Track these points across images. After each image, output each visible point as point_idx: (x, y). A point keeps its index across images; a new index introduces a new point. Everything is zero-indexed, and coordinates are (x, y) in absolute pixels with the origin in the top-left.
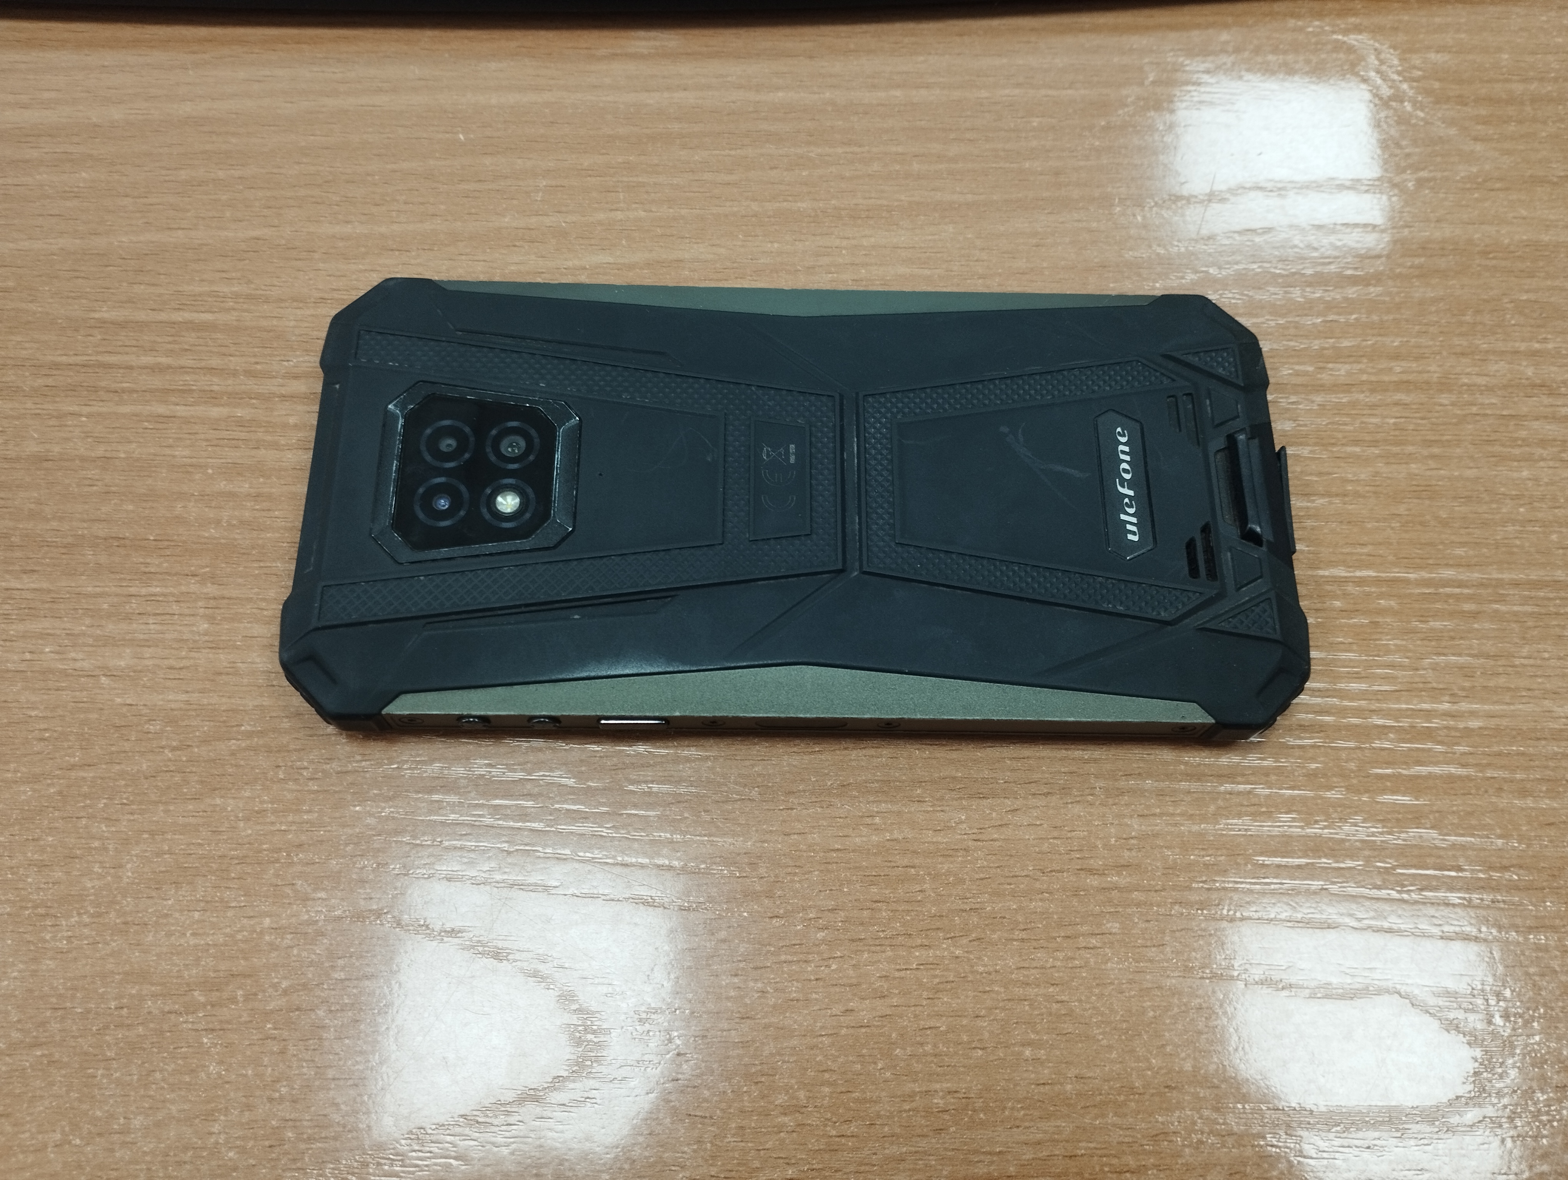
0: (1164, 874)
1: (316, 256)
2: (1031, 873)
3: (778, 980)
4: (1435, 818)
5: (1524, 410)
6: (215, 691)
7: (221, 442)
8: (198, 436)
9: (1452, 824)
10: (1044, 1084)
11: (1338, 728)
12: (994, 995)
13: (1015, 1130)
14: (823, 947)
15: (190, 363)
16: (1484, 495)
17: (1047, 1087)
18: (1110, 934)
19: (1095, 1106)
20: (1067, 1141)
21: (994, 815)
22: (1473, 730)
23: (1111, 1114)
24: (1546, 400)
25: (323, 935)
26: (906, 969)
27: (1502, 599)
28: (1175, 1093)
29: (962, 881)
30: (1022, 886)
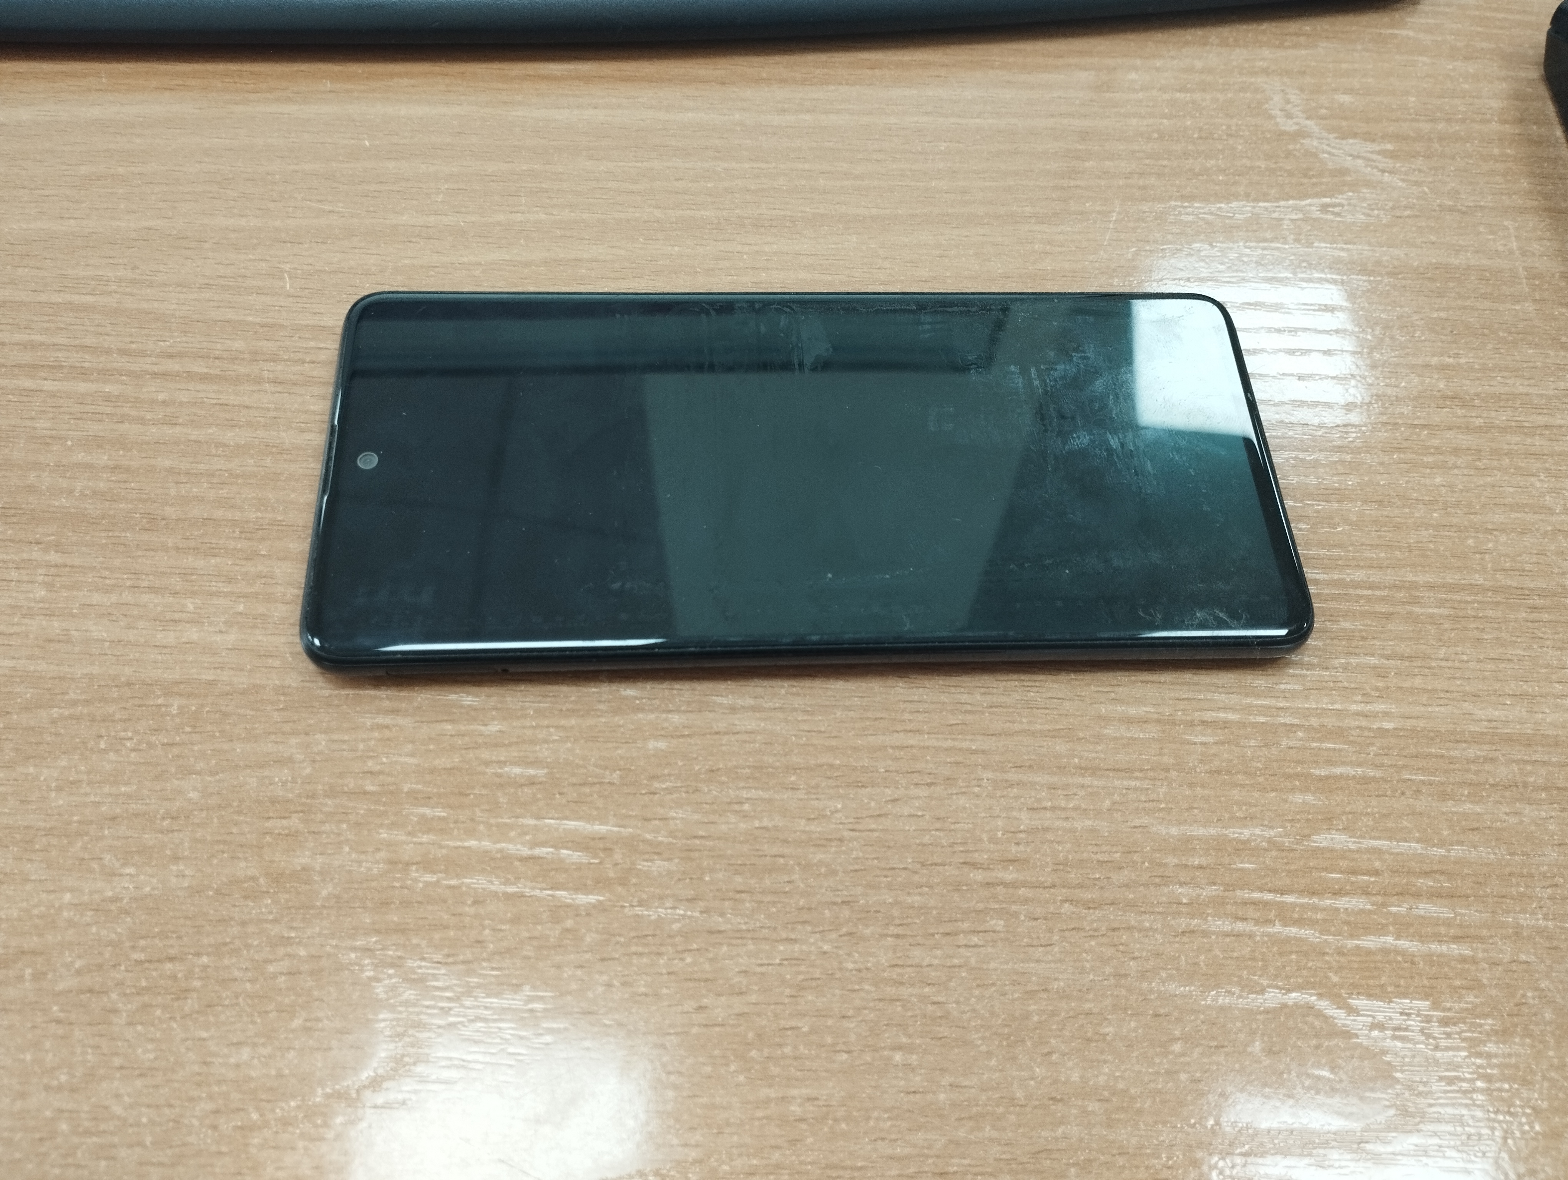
0: (1055, 871)
1: (206, 246)
2: (910, 866)
3: (626, 973)
4: (1348, 819)
5: (1437, 419)
6: (43, 658)
7: (85, 416)
8: (62, 410)
9: (1367, 826)
10: (914, 1092)
11: (1243, 725)
12: (863, 994)
13: (880, 1142)
14: (678, 939)
15: (65, 341)
16: (1396, 500)
17: (918, 1096)
18: (994, 932)
19: (970, 1118)
20: (938, 1157)
21: (873, 804)
22: (1387, 730)
23: (988, 1128)
24: (1460, 412)
25: (127, 913)
26: (768, 965)
27: (1415, 601)
28: (1060, 1107)
29: (834, 873)
30: (899, 879)
